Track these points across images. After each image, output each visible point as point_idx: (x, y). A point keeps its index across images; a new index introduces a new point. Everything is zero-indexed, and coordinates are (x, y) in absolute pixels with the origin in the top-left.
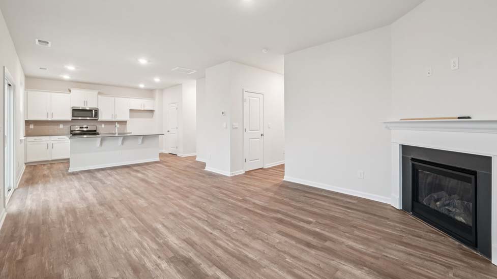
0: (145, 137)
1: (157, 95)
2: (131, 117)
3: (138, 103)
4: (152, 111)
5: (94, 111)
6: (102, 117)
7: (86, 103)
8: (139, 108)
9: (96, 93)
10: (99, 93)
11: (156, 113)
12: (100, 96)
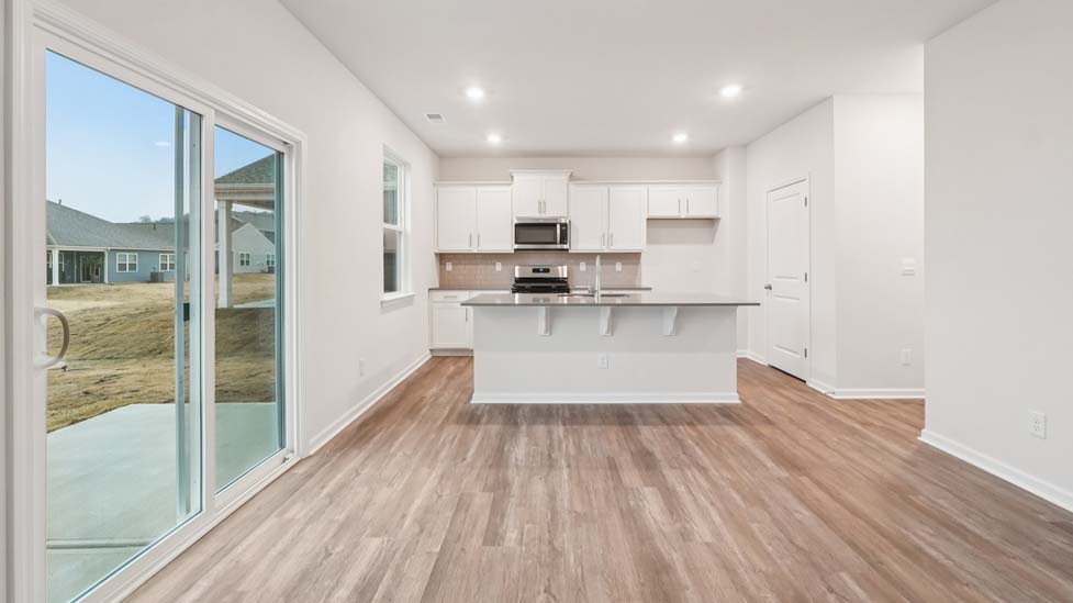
0: (686, 310)
1: (728, 165)
2: (650, 241)
3: (670, 198)
4: (712, 222)
5: (558, 226)
6: (579, 243)
7: (542, 205)
8: (673, 213)
9: (565, 177)
10: (572, 178)
11: (724, 227)
12: (572, 187)
